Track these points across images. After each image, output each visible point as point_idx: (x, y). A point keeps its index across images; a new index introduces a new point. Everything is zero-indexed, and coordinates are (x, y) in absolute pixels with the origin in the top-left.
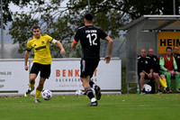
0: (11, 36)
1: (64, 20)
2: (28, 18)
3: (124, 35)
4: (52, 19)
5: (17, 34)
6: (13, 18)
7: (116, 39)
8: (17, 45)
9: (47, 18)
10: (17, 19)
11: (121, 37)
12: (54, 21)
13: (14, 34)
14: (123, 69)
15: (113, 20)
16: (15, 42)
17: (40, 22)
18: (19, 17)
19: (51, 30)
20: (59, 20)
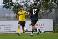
0: (13, 11)
1: (32, 6)
2: (19, 5)
3: (54, 11)
4: (28, 5)
5: (15, 11)
6: (14, 5)
7: (51, 12)
8: (15, 15)
9: (26, 5)
10: (15, 5)
11: (53, 12)
12: (29, 6)
13: (14, 11)
14: (54, 23)
15: (50, 5)
16: (14, 14)
17: (24, 6)
18: (16, 4)
19: (28, 9)
20: (30, 5)
